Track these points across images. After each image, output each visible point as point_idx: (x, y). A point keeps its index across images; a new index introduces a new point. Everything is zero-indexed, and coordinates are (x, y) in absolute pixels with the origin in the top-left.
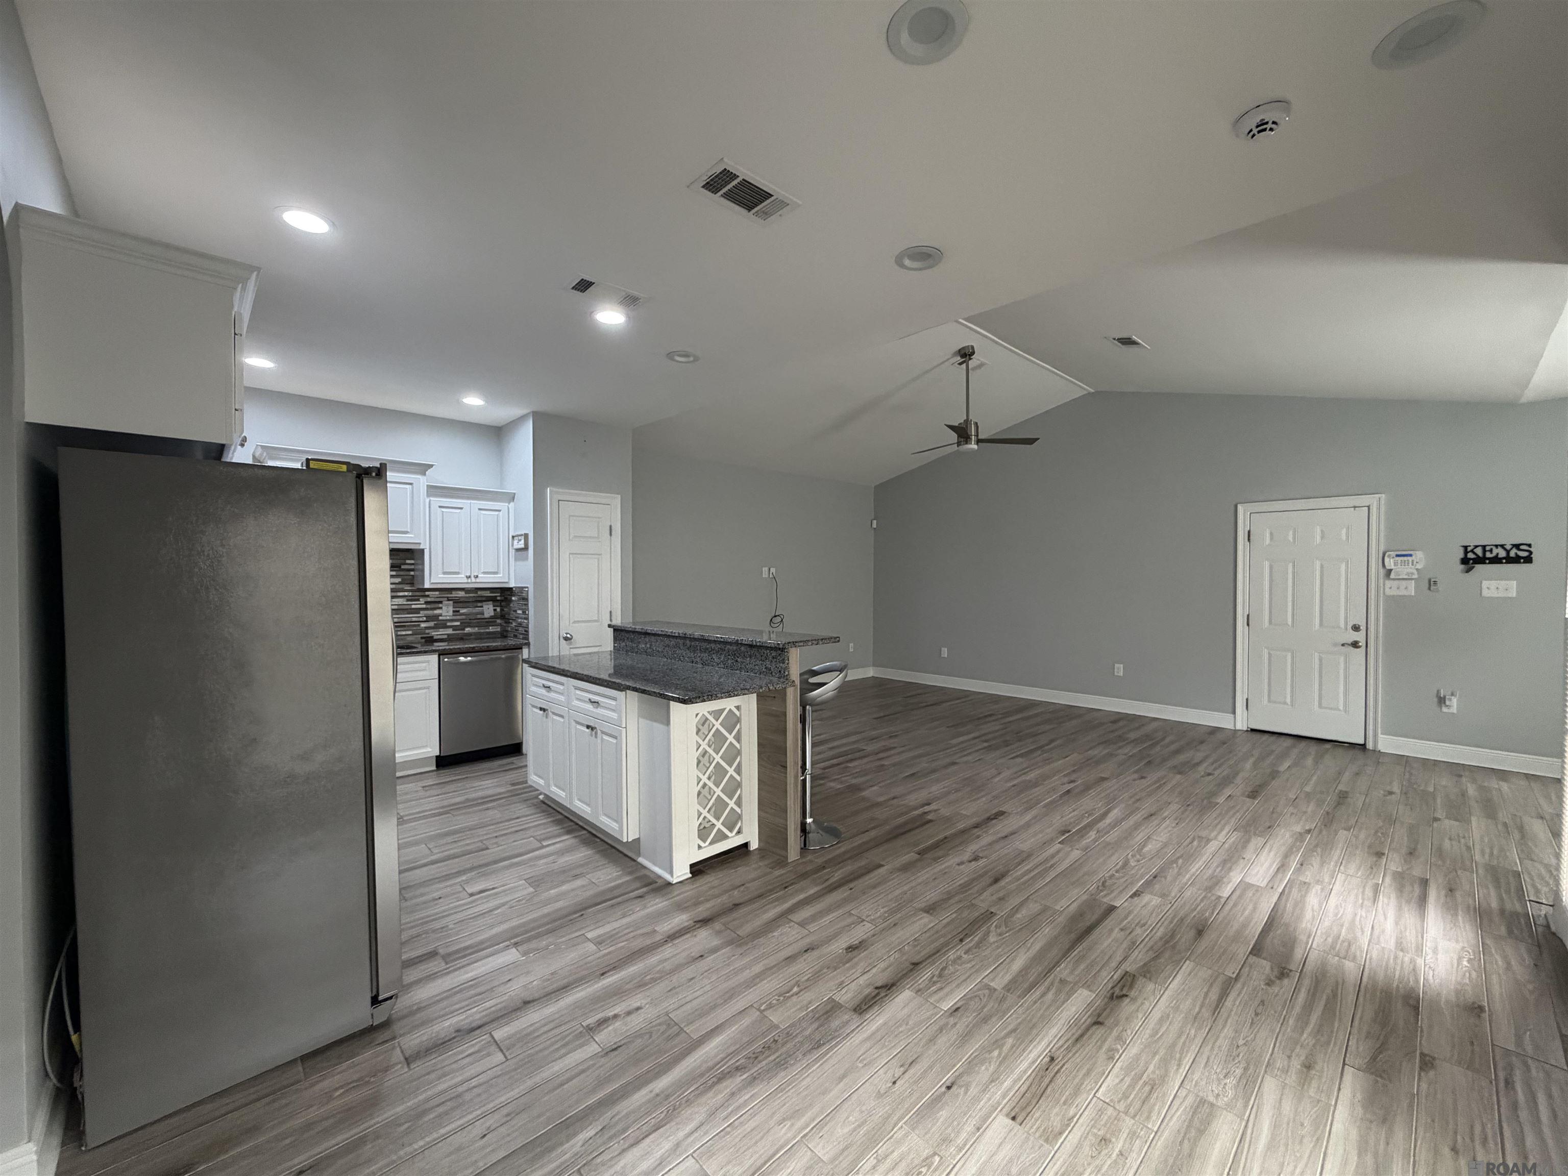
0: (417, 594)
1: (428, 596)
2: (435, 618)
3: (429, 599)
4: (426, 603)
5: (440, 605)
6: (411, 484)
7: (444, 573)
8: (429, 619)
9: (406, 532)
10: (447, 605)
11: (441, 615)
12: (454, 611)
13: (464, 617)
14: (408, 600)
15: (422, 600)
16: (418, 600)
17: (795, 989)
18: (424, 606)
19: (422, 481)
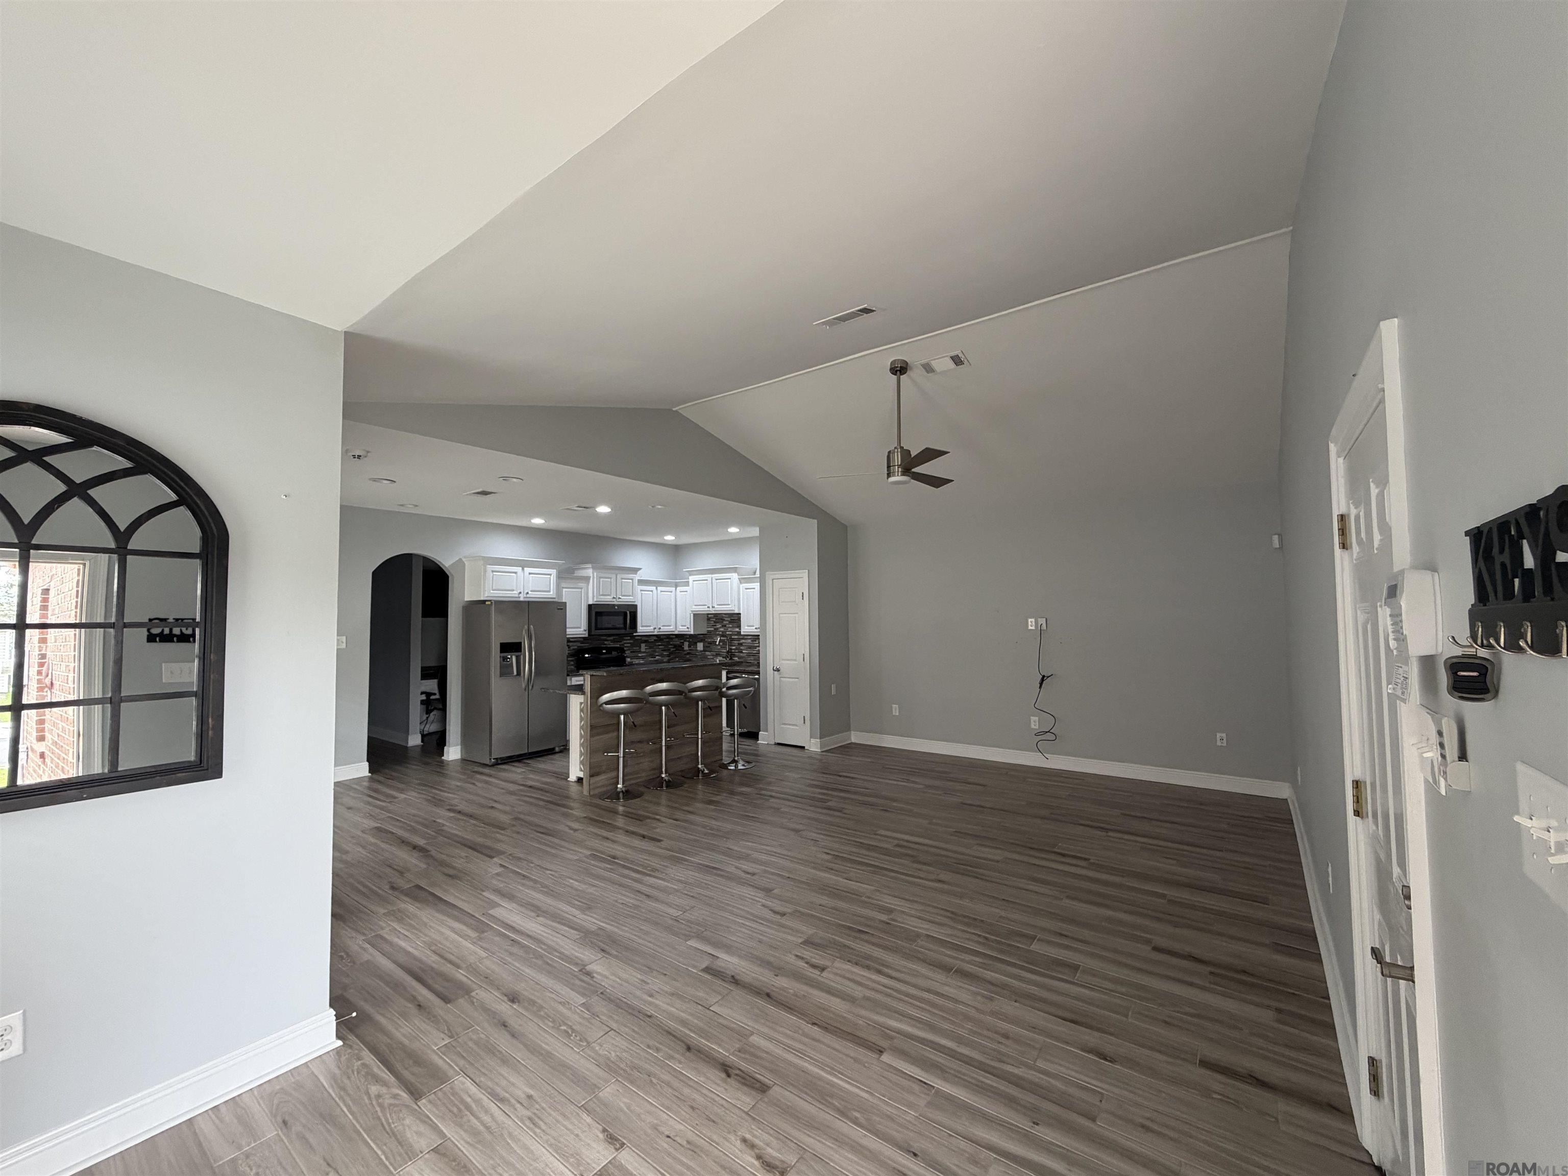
6: (733, 579)
7: (748, 626)
9: (729, 605)
19: (735, 576)
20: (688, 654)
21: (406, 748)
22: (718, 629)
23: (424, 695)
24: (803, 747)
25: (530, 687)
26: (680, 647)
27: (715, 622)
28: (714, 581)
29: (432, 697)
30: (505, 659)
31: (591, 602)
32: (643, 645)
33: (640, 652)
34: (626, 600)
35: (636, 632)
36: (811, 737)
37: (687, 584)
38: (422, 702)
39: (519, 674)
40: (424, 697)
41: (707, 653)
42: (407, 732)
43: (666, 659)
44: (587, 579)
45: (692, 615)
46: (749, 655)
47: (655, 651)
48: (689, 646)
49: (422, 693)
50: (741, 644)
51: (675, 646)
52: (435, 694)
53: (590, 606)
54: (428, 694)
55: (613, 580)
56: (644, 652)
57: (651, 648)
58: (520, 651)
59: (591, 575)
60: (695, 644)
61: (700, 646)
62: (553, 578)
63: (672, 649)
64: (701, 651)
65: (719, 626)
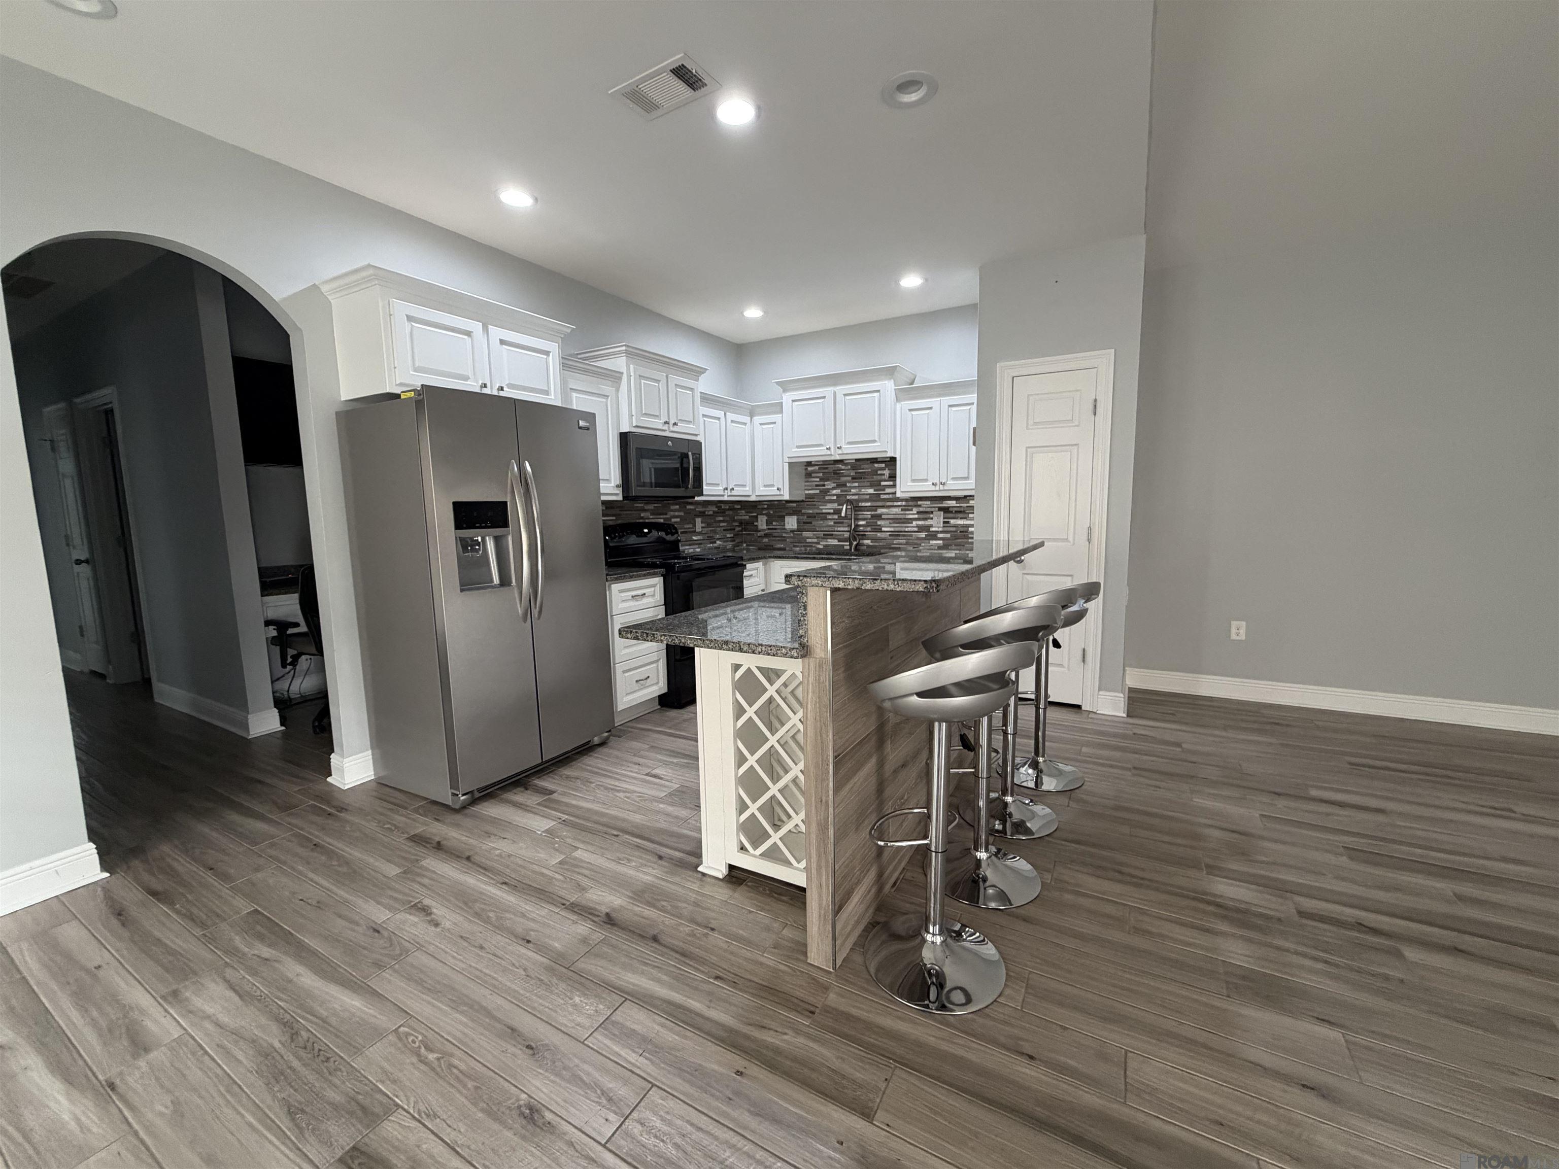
0: (910, 503)
1: (920, 506)
2: (926, 528)
3: (921, 509)
4: (918, 513)
5: (931, 516)
6: (878, 391)
7: (913, 481)
8: (921, 529)
9: (874, 441)
10: (939, 516)
11: (931, 526)
12: (944, 522)
13: (954, 529)
14: (902, 510)
15: (915, 510)
16: (912, 510)
17: (432, 1057)
18: (916, 516)
19: (888, 386)
20: (766, 536)
21: (245, 743)
22: (828, 490)
23: (271, 628)
24: (1078, 707)
25: (535, 612)
26: (749, 525)
27: (821, 479)
28: (840, 396)
29: (291, 631)
30: (466, 545)
31: (625, 429)
32: (698, 521)
33: (694, 533)
34: (683, 430)
35: (701, 494)
36: (1100, 690)
37: (778, 408)
38: (273, 641)
39: (505, 582)
40: (272, 632)
41: (805, 534)
42: (243, 706)
43: (729, 545)
44: (615, 377)
45: (786, 466)
46: (895, 535)
47: (715, 532)
48: (768, 523)
49: (268, 623)
50: (879, 517)
51: (741, 523)
52: (297, 625)
53: (624, 437)
54: (282, 626)
55: (662, 385)
56: (699, 534)
57: (709, 525)
58: (505, 524)
59: (624, 371)
60: (782, 518)
61: (791, 522)
62: (554, 361)
63: (738, 529)
64: (792, 531)
65: (829, 485)
